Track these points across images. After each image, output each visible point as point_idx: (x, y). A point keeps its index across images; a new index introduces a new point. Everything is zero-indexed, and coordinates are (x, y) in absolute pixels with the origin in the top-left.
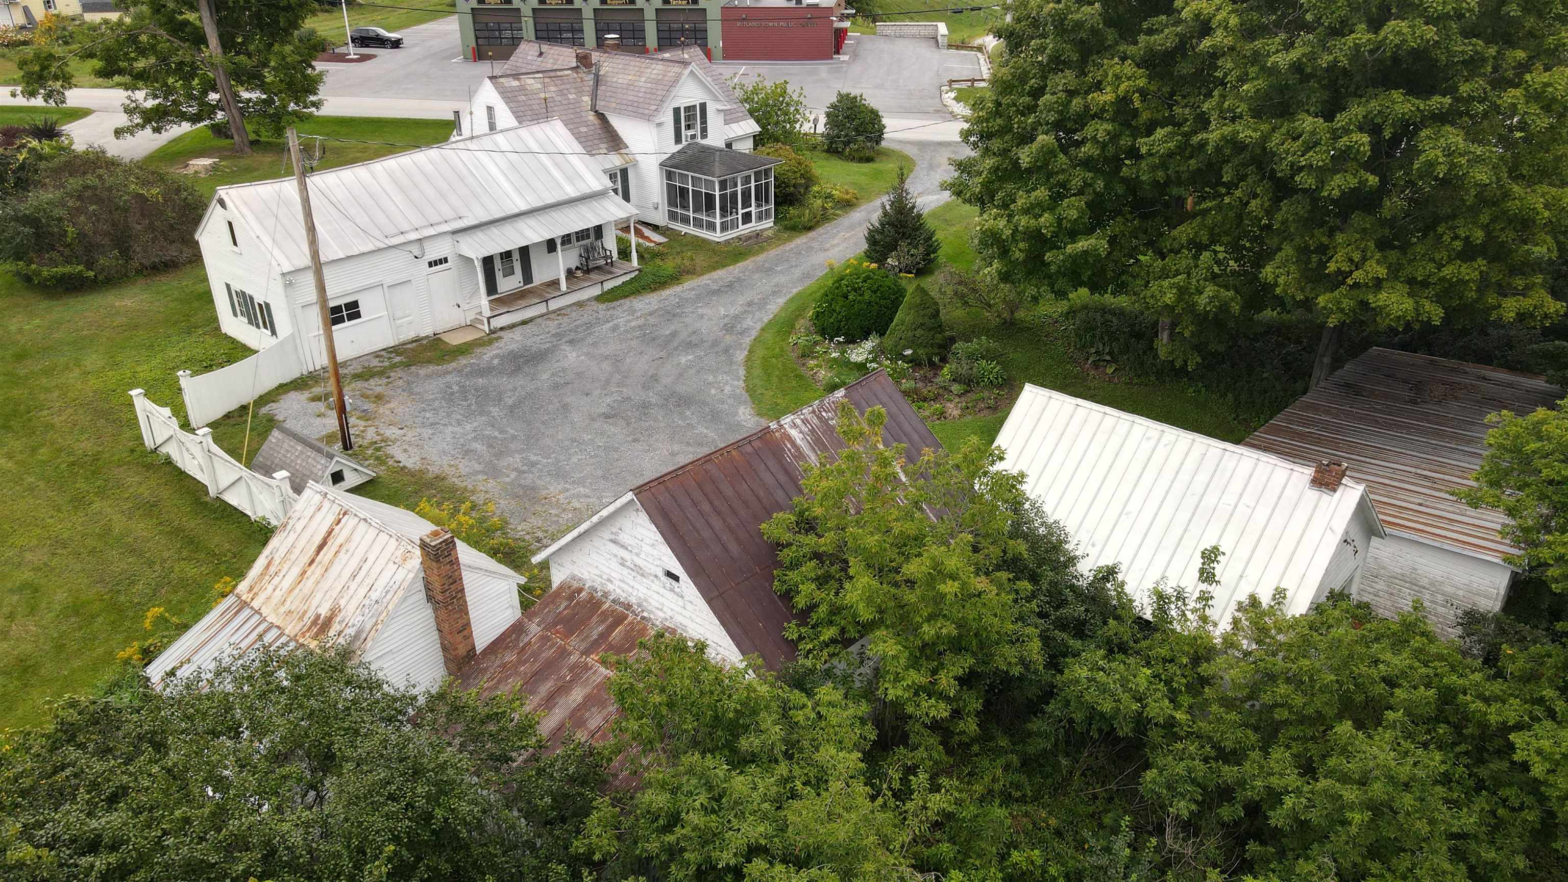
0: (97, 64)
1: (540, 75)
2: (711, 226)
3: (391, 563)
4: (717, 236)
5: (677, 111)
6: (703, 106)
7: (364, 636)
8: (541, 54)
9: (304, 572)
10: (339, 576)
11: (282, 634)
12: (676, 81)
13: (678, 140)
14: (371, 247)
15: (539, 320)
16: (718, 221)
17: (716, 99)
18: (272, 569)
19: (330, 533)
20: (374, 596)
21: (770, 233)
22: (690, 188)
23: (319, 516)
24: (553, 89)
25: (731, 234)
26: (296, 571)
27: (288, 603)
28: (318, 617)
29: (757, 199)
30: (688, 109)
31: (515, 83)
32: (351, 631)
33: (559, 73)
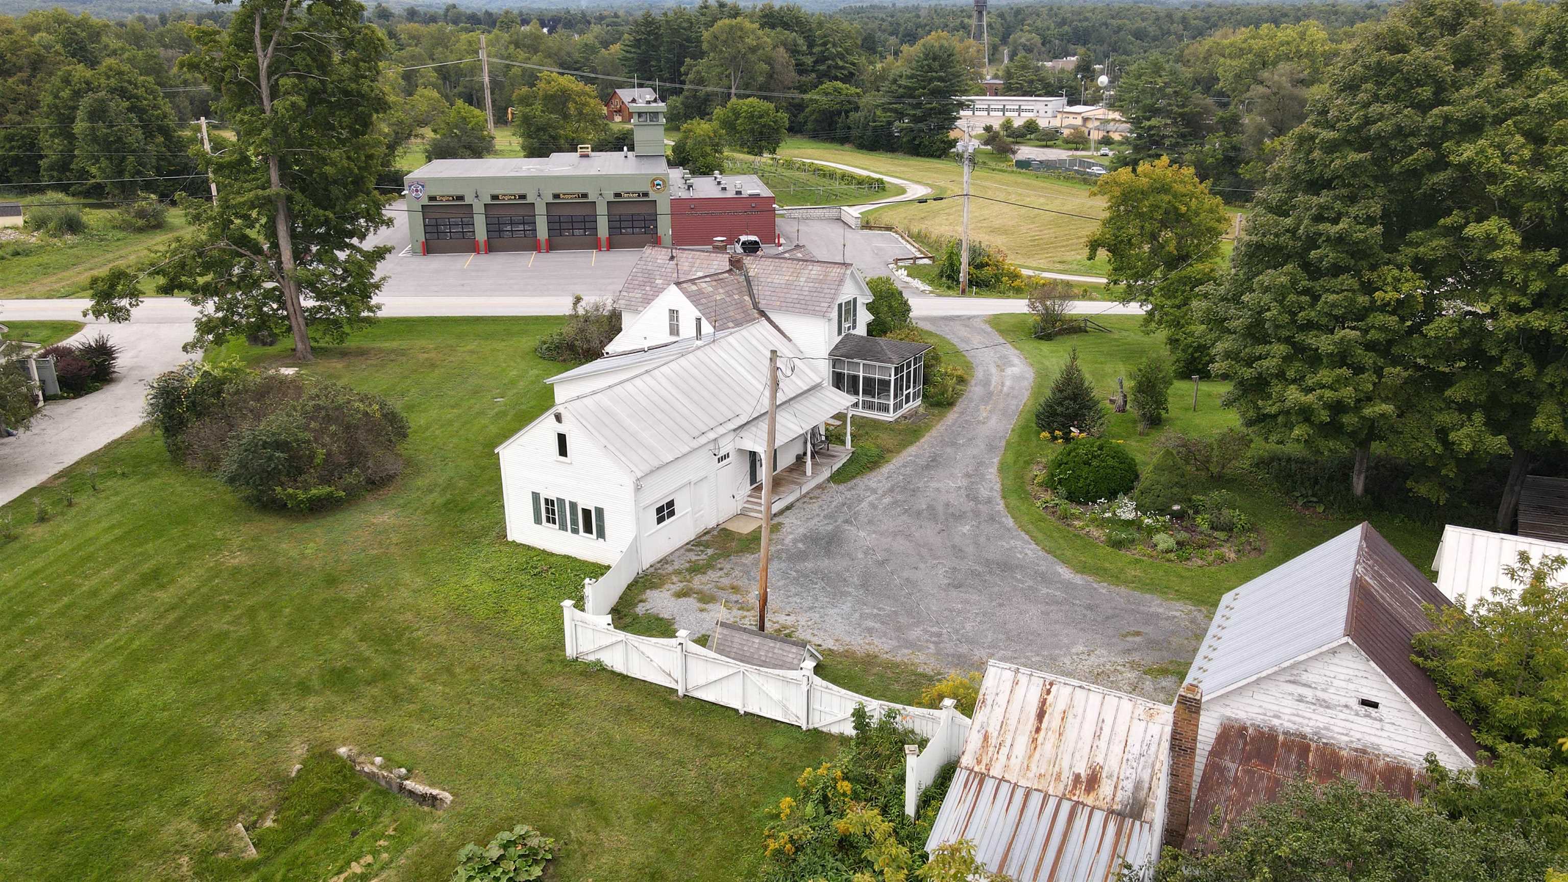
0: (161, 280)
1: (708, 279)
2: (886, 409)
3: (1136, 721)
4: (889, 417)
5: (840, 305)
6: (855, 300)
7: (1146, 785)
8: (672, 258)
9: (1035, 740)
10: (1079, 738)
11: (1046, 797)
12: (841, 281)
13: (840, 333)
14: (686, 449)
15: (798, 504)
16: (892, 402)
17: (863, 295)
18: (993, 741)
19: (1044, 702)
20: (1135, 749)
21: (921, 410)
22: (861, 374)
23: (1020, 691)
24: (721, 291)
25: (900, 413)
26: (1022, 742)
27: (1033, 767)
28: (1077, 777)
29: (915, 382)
30: (848, 303)
31: (694, 288)
32: (1129, 786)
33: (721, 277)
